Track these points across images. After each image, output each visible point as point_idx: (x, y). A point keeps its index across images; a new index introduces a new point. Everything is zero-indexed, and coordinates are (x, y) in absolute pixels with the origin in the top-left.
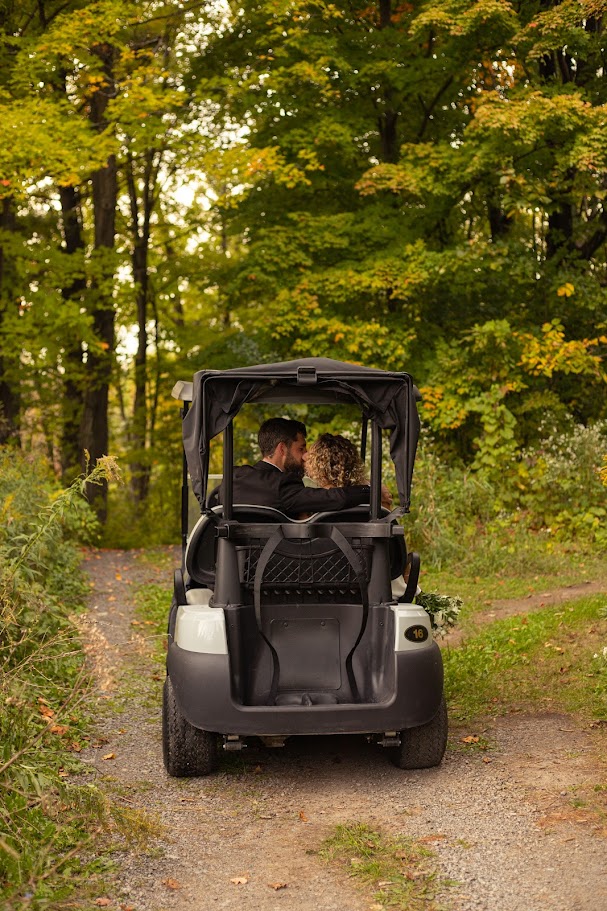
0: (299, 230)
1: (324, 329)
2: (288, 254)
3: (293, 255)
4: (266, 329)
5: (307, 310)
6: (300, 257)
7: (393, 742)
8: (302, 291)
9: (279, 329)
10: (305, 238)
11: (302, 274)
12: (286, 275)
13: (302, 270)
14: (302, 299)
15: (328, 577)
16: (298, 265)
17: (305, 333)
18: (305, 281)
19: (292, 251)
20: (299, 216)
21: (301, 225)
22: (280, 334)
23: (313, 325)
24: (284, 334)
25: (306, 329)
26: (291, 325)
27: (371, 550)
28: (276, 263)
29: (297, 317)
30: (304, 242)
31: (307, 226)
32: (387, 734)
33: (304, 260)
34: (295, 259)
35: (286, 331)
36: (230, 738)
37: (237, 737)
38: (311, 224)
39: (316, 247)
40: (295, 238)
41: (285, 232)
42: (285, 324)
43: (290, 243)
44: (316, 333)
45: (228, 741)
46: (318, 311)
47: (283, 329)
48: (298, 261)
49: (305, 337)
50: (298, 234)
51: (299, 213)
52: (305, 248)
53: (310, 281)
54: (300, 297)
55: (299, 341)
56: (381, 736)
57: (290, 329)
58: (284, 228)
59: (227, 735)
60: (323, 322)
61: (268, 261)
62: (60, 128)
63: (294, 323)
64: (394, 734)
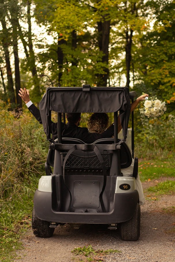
0: (164, 47)
1: (169, 81)
2: (159, 56)
3: (161, 56)
4: (149, 81)
5: (165, 75)
6: (164, 57)
7: (114, 228)
8: (164, 69)
9: (154, 81)
10: (166, 50)
11: (164, 63)
12: (158, 64)
13: (164, 61)
14: (163, 72)
15: (95, 165)
16: (163, 60)
17: (163, 83)
18: (165, 65)
19: (161, 55)
20: (164, 42)
21: (165, 45)
22: (154, 83)
23: (166, 80)
24: (156, 83)
25: (163, 82)
26: (158, 80)
27: (111, 155)
28: (155, 60)
29: (160, 77)
30: (165, 51)
31: (167, 46)
32: (112, 225)
33: (165, 58)
34: (162, 57)
35: (156, 82)
36: (52, 223)
37: (55, 223)
38: (168, 45)
39: (169, 53)
40: (162, 50)
41: (159, 48)
42: (156, 79)
43: (161, 52)
44: (166, 83)
45: (52, 225)
46: (168, 75)
47: (155, 81)
48: (162, 59)
49: (163, 84)
50: (163, 49)
51: (164, 41)
52: (166, 54)
53: (167, 66)
54: (162, 71)
55: (161, 86)
56: (109, 225)
57: (158, 81)
58: (159, 47)
59: (51, 222)
60: (170, 79)
61: (152, 59)
62: (81, 12)
63: (159, 79)
64: (114, 225)
